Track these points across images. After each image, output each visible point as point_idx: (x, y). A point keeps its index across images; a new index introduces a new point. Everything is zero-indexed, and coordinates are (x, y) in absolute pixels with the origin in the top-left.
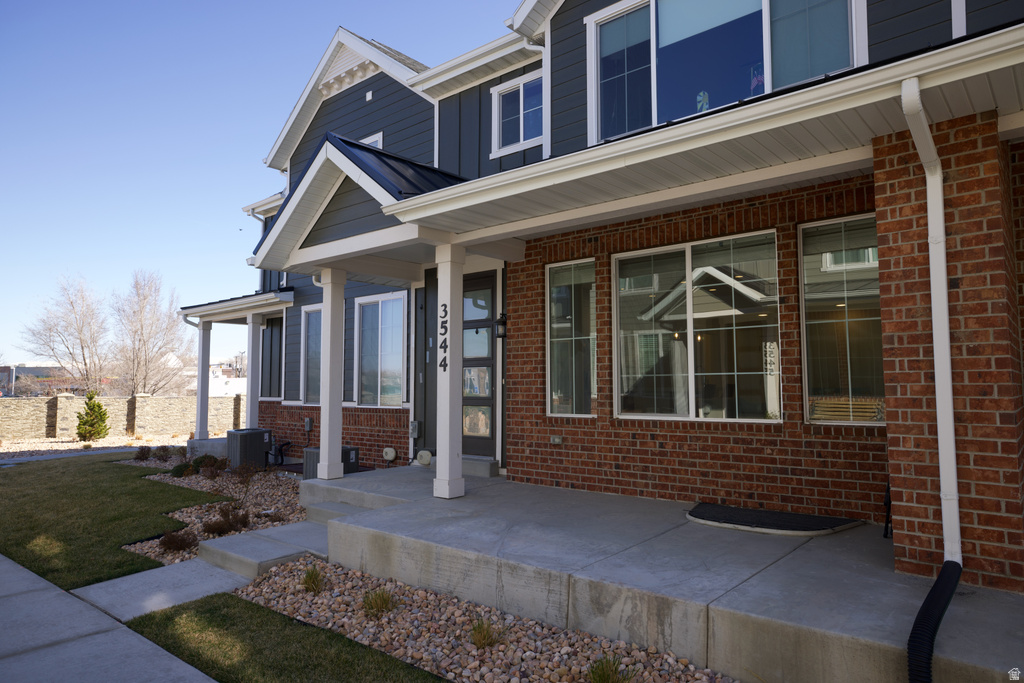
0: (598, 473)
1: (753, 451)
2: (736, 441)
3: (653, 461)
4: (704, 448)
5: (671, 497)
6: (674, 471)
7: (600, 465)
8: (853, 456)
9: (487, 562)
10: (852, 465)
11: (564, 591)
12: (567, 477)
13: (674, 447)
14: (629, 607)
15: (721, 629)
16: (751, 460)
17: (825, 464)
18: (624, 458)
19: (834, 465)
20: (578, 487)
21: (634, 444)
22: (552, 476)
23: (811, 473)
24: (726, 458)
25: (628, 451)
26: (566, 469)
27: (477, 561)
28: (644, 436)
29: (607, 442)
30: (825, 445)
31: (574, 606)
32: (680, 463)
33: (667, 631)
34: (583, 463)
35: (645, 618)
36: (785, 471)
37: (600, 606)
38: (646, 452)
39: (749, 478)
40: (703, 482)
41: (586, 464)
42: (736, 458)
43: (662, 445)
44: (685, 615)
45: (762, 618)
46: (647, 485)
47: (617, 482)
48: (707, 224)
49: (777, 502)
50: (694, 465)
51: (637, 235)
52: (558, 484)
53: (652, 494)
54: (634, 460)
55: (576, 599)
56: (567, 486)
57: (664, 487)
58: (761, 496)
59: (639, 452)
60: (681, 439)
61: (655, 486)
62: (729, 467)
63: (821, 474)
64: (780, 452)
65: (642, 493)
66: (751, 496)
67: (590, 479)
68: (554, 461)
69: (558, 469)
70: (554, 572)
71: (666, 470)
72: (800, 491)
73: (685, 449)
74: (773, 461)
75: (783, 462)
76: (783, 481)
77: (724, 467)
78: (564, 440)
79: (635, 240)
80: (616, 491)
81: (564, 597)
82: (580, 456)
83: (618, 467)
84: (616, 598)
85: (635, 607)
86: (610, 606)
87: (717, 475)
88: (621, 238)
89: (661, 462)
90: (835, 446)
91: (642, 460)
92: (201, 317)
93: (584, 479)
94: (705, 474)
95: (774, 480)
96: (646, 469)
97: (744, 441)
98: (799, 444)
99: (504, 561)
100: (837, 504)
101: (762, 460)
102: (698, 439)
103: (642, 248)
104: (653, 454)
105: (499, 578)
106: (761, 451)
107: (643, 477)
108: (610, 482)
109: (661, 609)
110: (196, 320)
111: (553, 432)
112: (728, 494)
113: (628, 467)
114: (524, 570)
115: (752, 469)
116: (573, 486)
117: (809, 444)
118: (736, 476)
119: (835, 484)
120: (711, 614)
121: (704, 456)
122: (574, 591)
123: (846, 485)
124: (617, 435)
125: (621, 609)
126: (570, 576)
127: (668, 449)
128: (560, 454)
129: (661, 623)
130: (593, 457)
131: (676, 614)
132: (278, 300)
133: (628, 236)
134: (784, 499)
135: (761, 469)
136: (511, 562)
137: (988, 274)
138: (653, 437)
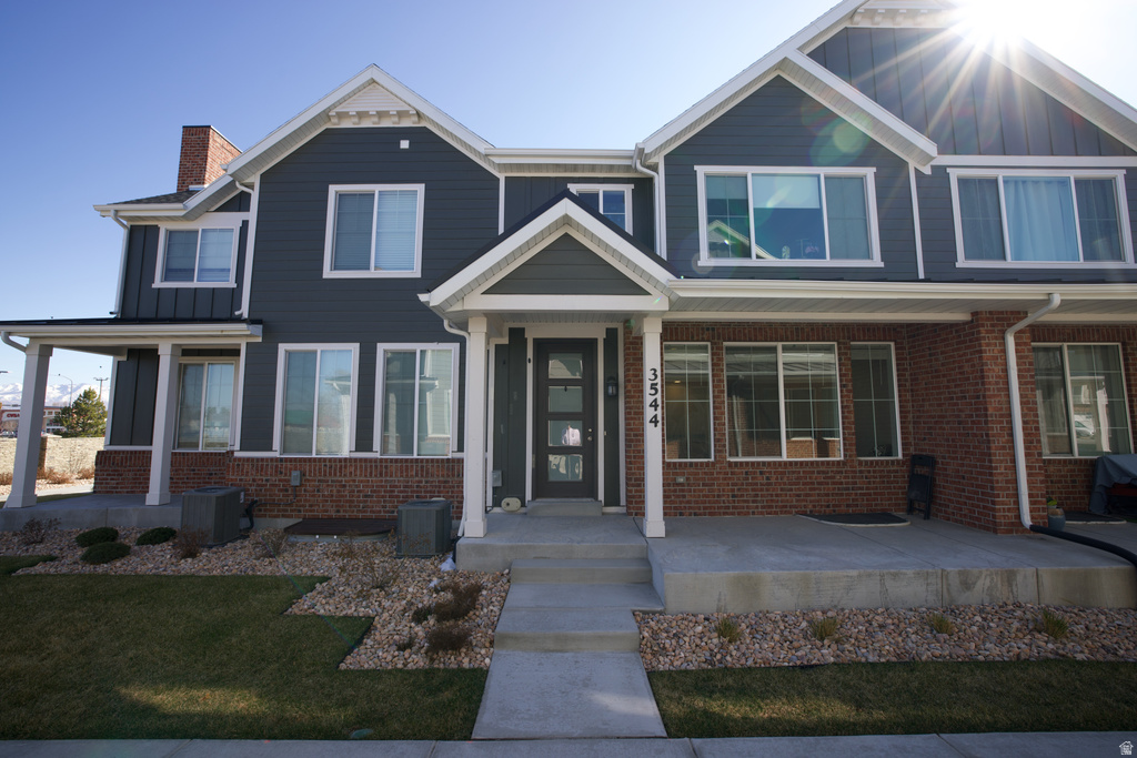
0: (718, 502)
1: (829, 478)
2: (819, 473)
3: (762, 490)
4: (798, 478)
5: (776, 513)
6: (777, 495)
7: (719, 496)
8: (884, 477)
9: (869, 575)
10: (883, 482)
11: (939, 581)
12: (690, 508)
13: (777, 479)
14: (988, 580)
15: (1046, 580)
16: (828, 484)
17: (869, 483)
18: (739, 490)
19: (874, 482)
20: (700, 514)
21: (748, 479)
22: (675, 508)
23: (862, 489)
24: (813, 483)
25: (742, 484)
26: (688, 502)
27: (860, 576)
28: (755, 473)
29: (725, 479)
30: (869, 472)
31: (948, 590)
32: (782, 490)
33: (1015, 590)
34: (704, 496)
35: (999, 586)
36: (848, 489)
37: (967, 585)
38: (756, 484)
39: (827, 495)
40: (797, 501)
41: (707, 496)
42: (819, 483)
43: (768, 478)
44: (1025, 577)
45: (1067, 568)
46: (757, 507)
47: (734, 507)
48: (797, 332)
49: (843, 508)
50: (791, 490)
51: (747, 331)
52: (681, 514)
53: (762, 513)
54: (747, 490)
55: (949, 585)
56: (690, 514)
57: (771, 507)
58: (834, 506)
59: (751, 484)
60: (781, 473)
61: (763, 507)
62: (814, 489)
63: (868, 488)
64: (845, 478)
65: (754, 513)
66: (828, 506)
67: (711, 508)
68: (678, 496)
69: (681, 502)
70: (930, 570)
71: (772, 495)
72: (857, 500)
73: (785, 480)
74: (841, 483)
75: (847, 483)
76: (847, 495)
77: (811, 489)
78: (687, 479)
79: (745, 335)
80: (733, 514)
81: (940, 586)
82: (701, 491)
83: (733, 496)
84: (978, 578)
85: (992, 579)
86: (975, 583)
87: (807, 495)
88: (734, 332)
89: (767, 490)
90: (874, 472)
91: (753, 490)
92: (31, 338)
93: (705, 508)
94: (798, 495)
95: (842, 494)
96: (757, 495)
97: (823, 472)
98: (855, 472)
99: (885, 571)
100: (876, 505)
101: (834, 483)
102: (794, 472)
103: (750, 341)
104: (762, 485)
105: (882, 584)
106: (834, 478)
107: (754, 502)
108: (728, 508)
109: (1010, 577)
110: (24, 341)
111: (677, 474)
112: (814, 506)
113: (742, 496)
114: (905, 574)
115: (829, 489)
116: (695, 514)
117: (861, 472)
118: (818, 495)
119: (875, 494)
120: (1040, 573)
121: (798, 484)
122: (947, 579)
123: (881, 494)
124: (732, 473)
125: (982, 584)
126: (943, 570)
127: (773, 481)
128: (683, 491)
129: (1010, 585)
130: (713, 491)
131: (1019, 578)
132: (249, 333)
133: (740, 331)
134: (848, 506)
135: (834, 489)
136: (892, 571)
137: (1029, 386)
138: (761, 473)
